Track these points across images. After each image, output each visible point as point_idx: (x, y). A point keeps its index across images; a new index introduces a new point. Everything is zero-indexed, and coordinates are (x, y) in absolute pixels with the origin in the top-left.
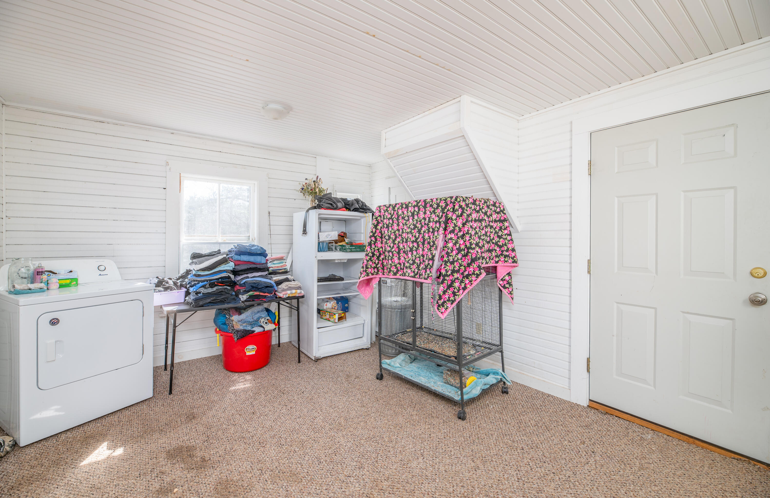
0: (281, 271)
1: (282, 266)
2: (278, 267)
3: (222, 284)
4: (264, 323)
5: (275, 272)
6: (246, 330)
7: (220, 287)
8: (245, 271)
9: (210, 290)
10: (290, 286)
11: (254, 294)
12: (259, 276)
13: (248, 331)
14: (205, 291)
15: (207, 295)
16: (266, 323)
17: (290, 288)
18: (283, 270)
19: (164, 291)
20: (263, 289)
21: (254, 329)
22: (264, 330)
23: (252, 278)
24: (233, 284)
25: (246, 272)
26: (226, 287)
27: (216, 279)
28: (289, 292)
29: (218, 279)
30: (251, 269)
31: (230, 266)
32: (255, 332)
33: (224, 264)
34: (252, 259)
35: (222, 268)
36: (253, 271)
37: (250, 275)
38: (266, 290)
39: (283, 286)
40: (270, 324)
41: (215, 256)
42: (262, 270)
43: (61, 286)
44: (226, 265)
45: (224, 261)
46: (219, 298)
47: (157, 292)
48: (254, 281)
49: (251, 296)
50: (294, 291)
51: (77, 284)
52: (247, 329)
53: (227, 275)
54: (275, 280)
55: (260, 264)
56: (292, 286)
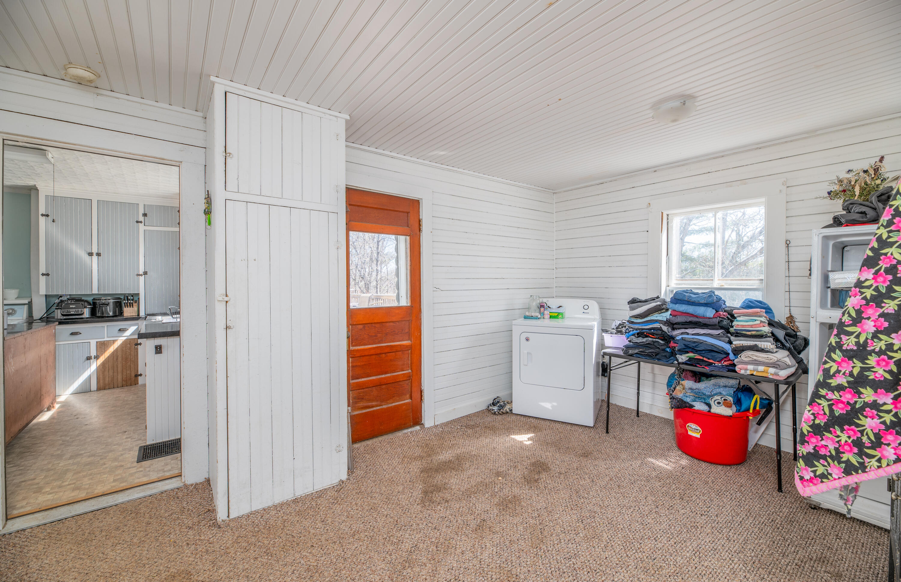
0: (749, 333)
1: (751, 326)
2: (743, 326)
3: (653, 335)
4: (716, 402)
5: (737, 333)
6: (682, 400)
7: (650, 339)
8: (682, 325)
9: (640, 340)
10: (755, 358)
11: (696, 357)
12: (704, 335)
13: (685, 402)
14: (634, 340)
15: (637, 345)
16: (719, 403)
17: (756, 363)
18: (754, 333)
19: (616, 334)
20: (704, 352)
21: (694, 403)
22: (709, 411)
23: (693, 334)
24: (668, 339)
25: (684, 326)
26: (657, 340)
27: (648, 329)
28: (750, 367)
29: (650, 329)
30: (690, 322)
31: (665, 316)
32: (694, 408)
33: (657, 313)
34: (690, 309)
35: (656, 317)
36: (694, 326)
37: (690, 331)
38: (710, 355)
39: (745, 356)
40: (723, 406)
41: (648, 302)
42: (709, 327)
43: (551, 317)
44: (660, 315)
45: (658, 309)
46: (647, 351)
47: (609, 333)
48: (695, 340)
49: (690, 359)
50: (761, 368)
51: (563, 318)
52: (685, 400)
53: (659, 327)
54: (735, 345)
55: (704, 317)
56: (760, 359)
